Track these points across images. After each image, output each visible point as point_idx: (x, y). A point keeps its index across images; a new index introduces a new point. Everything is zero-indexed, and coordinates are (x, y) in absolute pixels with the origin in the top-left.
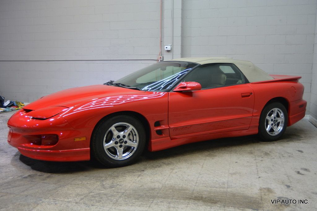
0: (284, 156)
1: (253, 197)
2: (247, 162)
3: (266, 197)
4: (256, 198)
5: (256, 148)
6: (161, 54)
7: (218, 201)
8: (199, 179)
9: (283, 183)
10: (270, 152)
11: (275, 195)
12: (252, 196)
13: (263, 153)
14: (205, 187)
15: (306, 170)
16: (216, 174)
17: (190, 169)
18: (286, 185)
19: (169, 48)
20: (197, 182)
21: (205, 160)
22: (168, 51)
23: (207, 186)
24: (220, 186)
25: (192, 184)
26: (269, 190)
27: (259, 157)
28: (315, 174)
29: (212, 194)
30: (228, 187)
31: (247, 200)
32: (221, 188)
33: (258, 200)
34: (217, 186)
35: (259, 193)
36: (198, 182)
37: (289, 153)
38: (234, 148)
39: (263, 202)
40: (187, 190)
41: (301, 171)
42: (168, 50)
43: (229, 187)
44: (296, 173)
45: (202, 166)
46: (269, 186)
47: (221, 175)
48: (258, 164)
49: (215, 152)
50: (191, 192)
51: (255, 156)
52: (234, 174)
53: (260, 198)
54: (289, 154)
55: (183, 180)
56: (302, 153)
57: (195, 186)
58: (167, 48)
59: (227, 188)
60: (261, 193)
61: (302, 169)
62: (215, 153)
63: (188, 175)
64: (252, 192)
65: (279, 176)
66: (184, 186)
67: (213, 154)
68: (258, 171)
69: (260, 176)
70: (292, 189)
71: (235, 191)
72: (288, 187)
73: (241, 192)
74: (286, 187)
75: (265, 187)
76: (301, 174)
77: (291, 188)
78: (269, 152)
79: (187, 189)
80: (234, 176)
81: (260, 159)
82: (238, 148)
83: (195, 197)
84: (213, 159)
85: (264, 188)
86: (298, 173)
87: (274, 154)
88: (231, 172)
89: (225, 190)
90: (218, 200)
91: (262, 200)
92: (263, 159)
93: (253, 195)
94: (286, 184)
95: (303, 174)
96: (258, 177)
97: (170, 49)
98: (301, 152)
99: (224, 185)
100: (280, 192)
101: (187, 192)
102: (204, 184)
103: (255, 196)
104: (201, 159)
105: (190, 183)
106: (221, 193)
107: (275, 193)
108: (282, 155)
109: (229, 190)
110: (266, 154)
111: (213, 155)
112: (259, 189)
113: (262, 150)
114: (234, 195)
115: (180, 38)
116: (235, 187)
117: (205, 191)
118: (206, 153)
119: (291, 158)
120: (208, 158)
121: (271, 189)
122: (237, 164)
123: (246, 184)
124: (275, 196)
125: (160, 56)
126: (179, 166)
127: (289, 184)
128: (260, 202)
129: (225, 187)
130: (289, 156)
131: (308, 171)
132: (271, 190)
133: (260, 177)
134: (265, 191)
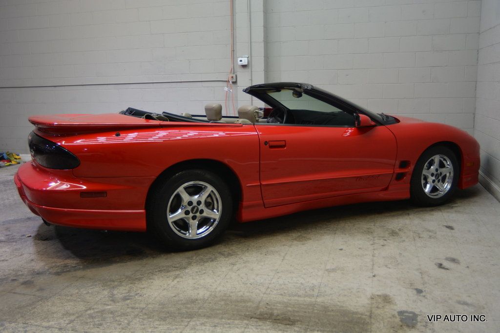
0: (421, 236)
1: (356, 313)
2: (359, 248)
3: (379, 312)
4: (362, 314)
5: (378, 224)
6: (233, 71)
7: (298, 321)
8: (274, 281)
9: (411, 284)
10: (400, 230)
11: (395, 307)
12: (355, 310)
13: (387, 232)
14: (281, 295)
15: (453, 260)
16: (304, 271)
17: (262, 264)
18: (416, 289)
19: (245, 61)
20: (268, 288)
21: (290, 246)
22: (244, 66)
23: (284, 294)
24: (306, 292)
25: (260, 290)
26: (386, 299)
27: (380, 239)
28: (468, 267)
29: (290, 309)
30: (319, 294)
31: (346, 319)
32: (307, 296)
33: (364, 317)
34: (301, 292)
35: (368, 304)
36: (270, 286)
37: (429, 231)
38: (342, 224)
39: (373, 321)
40: (249, 301)
41: (446, 264)
42: (244, 64)
43: (321, 295)
44: (436, 267)
45: (284, 257)
46: (387, 292)
47: (312, 272)
48: (376, 252)
49: (310, 231)
50: (255, 305)
51: (374, 238)
52: (334, 270)
53: (368, 314)
54: (430, 234)
55: (246, 284)
56: (452, 230)
57: (265, 293)
58: (241, 61)
59: (317, 296)
60: (372, 304)
61: (447, 259)
62: (309, 233)
63: (257, 275)
64: (356, 303)
65: (408, 272)
66: (247, 294)
67: (305, 235)
68: (373, 265)
69: (376, 272)
70: (424, 296)
71: (329, 301)
72: (419, 291)
73: (338, 303)
74: (415, 292)
75: (379, 293)
76: (444, 268)
77: (423, 294)
78: (397, 230)
79: (250, 299)
80: (332, 274)
81: (382, 242)
82: (348, 225)
83: (261, 314)
84: (303, 244)
85: (378, 295)
86: (440, 266)
87: (405, 233)
88: (328, 267)
89: (313, 300)
90: (298, 318)
91: (370, 317)
92: (385, 242)
93: (357, 309)
94: (416, 287)
95: (448, 269)
96: (372, 275)
97: (246, 63)
98: (451, 228)
99: (313, 290)
100: (404, 301)
101: (249, 304)
102: (280, 289)
103: (361, 310)
104: (284, 245)
105: (257, 289)
106: (304, 305)
107: (395, 304)
108: (419, 234)
109: (319, 300)
110: (394, 233)
111: (304, 237)
112: (369, 297)
113: (387, 227)
114: (325, 309)
115: (262, 45)
116: (331, 294)
117: (280, 303)
118: (295, 235)
119: (432, 240)
120: (295, 242)
121: (389, 296)
122: (341, 252)
123: (350, 289)
124: (394, 310)
125: (232, 75)
126: (245, 259)
127: (420, 287)
128: (368, 320)
129: (313, 296)
130: (430, 237)
131: (456, 262)
132: (390, 299)
133: (374, 276)
134: (380, 300)
